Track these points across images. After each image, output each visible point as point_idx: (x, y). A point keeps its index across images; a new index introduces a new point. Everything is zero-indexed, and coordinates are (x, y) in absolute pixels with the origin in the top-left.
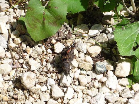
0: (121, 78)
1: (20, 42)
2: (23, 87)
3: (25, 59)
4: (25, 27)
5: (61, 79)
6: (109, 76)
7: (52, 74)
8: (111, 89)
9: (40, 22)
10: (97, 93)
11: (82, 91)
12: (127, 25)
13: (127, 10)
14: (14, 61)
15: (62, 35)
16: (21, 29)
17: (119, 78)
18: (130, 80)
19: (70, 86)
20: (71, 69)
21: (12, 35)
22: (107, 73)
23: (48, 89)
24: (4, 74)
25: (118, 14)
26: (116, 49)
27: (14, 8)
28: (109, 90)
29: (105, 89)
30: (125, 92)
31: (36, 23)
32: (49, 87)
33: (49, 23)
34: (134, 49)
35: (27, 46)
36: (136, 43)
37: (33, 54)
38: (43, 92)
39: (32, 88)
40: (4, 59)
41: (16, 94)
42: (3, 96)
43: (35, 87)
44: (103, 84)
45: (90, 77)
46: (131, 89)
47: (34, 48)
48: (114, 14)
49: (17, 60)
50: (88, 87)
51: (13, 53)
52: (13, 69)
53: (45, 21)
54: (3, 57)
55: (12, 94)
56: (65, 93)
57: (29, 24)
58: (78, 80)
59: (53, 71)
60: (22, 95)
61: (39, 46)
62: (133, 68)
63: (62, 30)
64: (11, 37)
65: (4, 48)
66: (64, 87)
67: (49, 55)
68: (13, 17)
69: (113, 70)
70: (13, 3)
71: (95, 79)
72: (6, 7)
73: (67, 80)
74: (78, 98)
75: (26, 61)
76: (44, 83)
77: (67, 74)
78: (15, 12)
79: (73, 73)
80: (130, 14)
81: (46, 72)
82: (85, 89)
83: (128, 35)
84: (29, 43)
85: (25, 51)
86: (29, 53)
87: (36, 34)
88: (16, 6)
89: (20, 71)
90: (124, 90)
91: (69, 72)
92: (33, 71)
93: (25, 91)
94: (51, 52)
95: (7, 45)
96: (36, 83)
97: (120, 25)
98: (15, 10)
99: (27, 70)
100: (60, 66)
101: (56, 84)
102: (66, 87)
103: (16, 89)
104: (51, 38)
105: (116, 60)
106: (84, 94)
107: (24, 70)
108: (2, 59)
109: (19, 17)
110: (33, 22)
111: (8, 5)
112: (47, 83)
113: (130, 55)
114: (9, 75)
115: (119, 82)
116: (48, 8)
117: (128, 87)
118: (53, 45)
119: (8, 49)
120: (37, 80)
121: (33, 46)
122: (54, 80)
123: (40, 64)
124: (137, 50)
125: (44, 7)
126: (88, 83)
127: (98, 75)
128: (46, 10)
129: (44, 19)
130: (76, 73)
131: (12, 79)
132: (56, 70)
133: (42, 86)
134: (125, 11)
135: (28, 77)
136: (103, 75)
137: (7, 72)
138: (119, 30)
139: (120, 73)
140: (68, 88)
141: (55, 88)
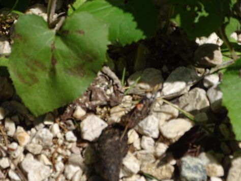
3: (14, 159)
4: (10, 81)
9: (44, 68)
15: (100, 96)
16: (3, 87)
20: (122, 179)
25: (228, 40)
31: (36, 70)
33: (67, 69)
35: (19, 127)
37: (32, 145)
47: (33, 130)
53: (58, 67)
57: (20, 75)
61: (47, 127)
63: (98, 86)
67: (70, 146)
69: (223, 174)
75: (16, 162)
84: (22, 119)
85: (13, 139)
86: (23, 144)
87: (36, 98)
94: (75, 139)
100: (97, 170)
104: (74, 105)
105: (229, 152)
110: (29, 70)
116: (62, 34)
118: (78, 121)
121: (33, 126)
123: (48, 168)
125: (54, 31)
128: (59, 39)
129: (54, 61)
138: (233, 79)
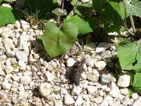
0: (123, 88)
1: (39, 57)
2: (40, 95)
3: (43, 72)
4: (43, 45)
5: (72, 88)
6: (112, 86)
7: (64, 84)
8: (114, 98)
9: (55, 41)
10: (102, 100)
11: (90, 99)
12: (128, 44)
13: (128, 31)
14: (33, 74)
15: (74, 51)
16: (40, 47)
17: (120, 88)
18: (129, 90)
19: (80, 94)
20: (80, 81)
21: (32, 51)
22: (110, 84)
23: (61, 97)
24: (25, 84)
25: (120, 34)
26: (119, 64)
27: (34, 29)
28: (112, 99)
29: (108, 98)
30: (125, 100)
31: (52, 41)
32: (62, 96)
33: (63, 42)
34: (134, 64)
35: (45, 61)
36: (135, 59)
37: (49, 67)
38: (57, 99)
39: (48, 96)
40: (25, 72)
41: (35, 101)
42: (24, 102)
43: (50, 96)
44: (107, 93)
45: (97, 88)
46: (131, 97)
48: (117, 34)
49: (36, 73)
50: (95, 96)
51: (33, 67)
52: (32, 80)
53: (60, 41)
54: (24, 70)
55: (31, 101)
56: (75, 100)
57: (46, 43)
58: (86, 89)
59: (66, 82)
60: (39, 102)
61: (55, 61)
62: (132, 80)
63: (73, 48)
64: (31, 53)
65: (25, 63)
66: (75, 96)
67: (63, 68)
68: (33, 36)
69: (116, 81)
70: (33, 24)
71: (101, 89)
72: (27, 27)
73: (77, 90)
74: (86, 105)
75: (43, 73)
76: (58, 92)
77: (77, 85)
78: (35, 32)
79: (82, 83)
80: (130, 34)
81: (60, 83)
82: (92, 97)
83: (129, 53)
84: (46, 58)
85: (42, 65)
86: (46, 67)
87: (52, 51)
88: (36, 27)
89: (38, 82)
90: (124, 98)
91: (79, 83)
92: (49, 82)
93: (42, 99)
94: (64, 66)
95: (28, 60)
96: (52, 92)
97: (121, 44)
98: (35, 30)
99: (44, 81)
100: (72, 77)
101: (68, 93)
102: (76, 95)
103: (34, 97)
104: (65, 54)
105: (118, 74)
106: (91, 101)
107: (42, 81)
108: (23, 72)
109: (38, 36)
110: (50, 41)
111: (29, 26)
112: (60, 92)
113: (130, 69)
114: (29, 85)
115: (121, 91)
116: (62, 29)
117: (128, 96)
118: (66, 60)
119: (29, 63)
120: (53, 90)
121: (50, 61)
122: (67, 89)
123: (55, 76)
124: (136, 65)
125: (59, 28)
126: (95, 93)
127: (103, 86)
128: (61, 31)
129: (59, 39)
130: (85, 84)
131: (32, 89)
132: (68, 81)
133: (57, 94)
134: (126, 32)
135: (45, 87)
136: (108, 86)
137: (28, 83)
138: (121, 48)
139: (121, 84)
140: (78, 96)
141: (68, 96)
